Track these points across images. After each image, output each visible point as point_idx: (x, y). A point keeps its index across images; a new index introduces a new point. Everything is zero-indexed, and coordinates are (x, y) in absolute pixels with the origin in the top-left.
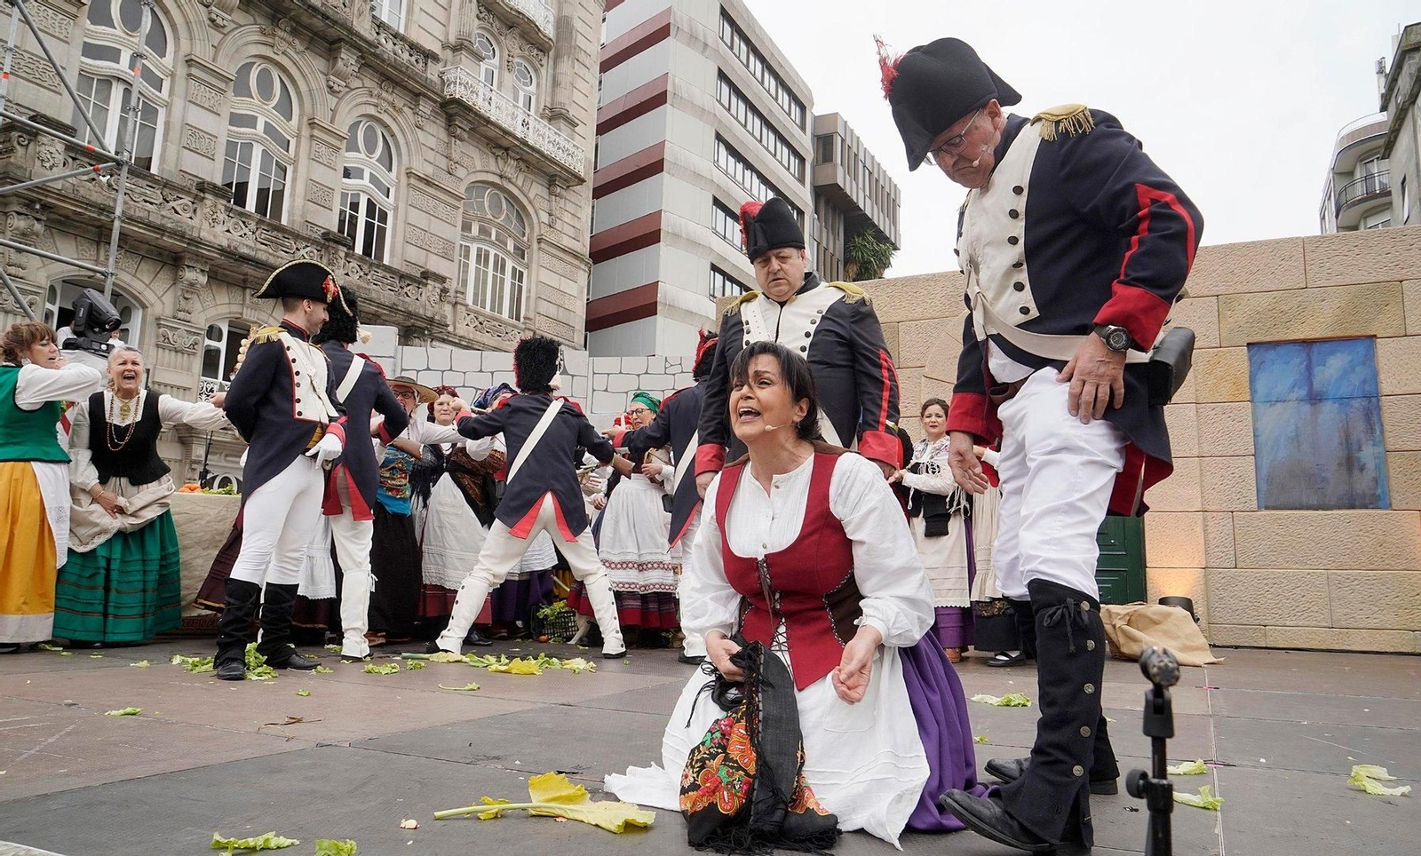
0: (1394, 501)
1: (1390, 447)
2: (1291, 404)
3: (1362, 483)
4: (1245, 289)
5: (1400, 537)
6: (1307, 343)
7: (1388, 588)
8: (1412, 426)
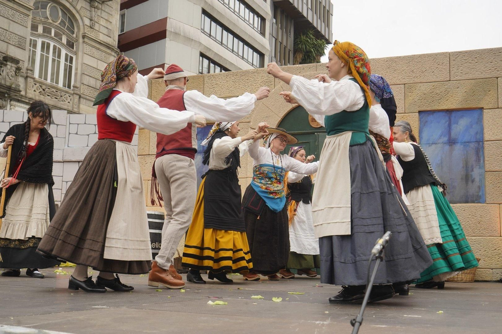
0: (487, 199)
1: (487, 169)
2: (439, 145)
3: (473, 189)
4: (418, 81)
5: (488, 218)
6: (449, 112)
7: (481, 246)
8: (498, 158)
